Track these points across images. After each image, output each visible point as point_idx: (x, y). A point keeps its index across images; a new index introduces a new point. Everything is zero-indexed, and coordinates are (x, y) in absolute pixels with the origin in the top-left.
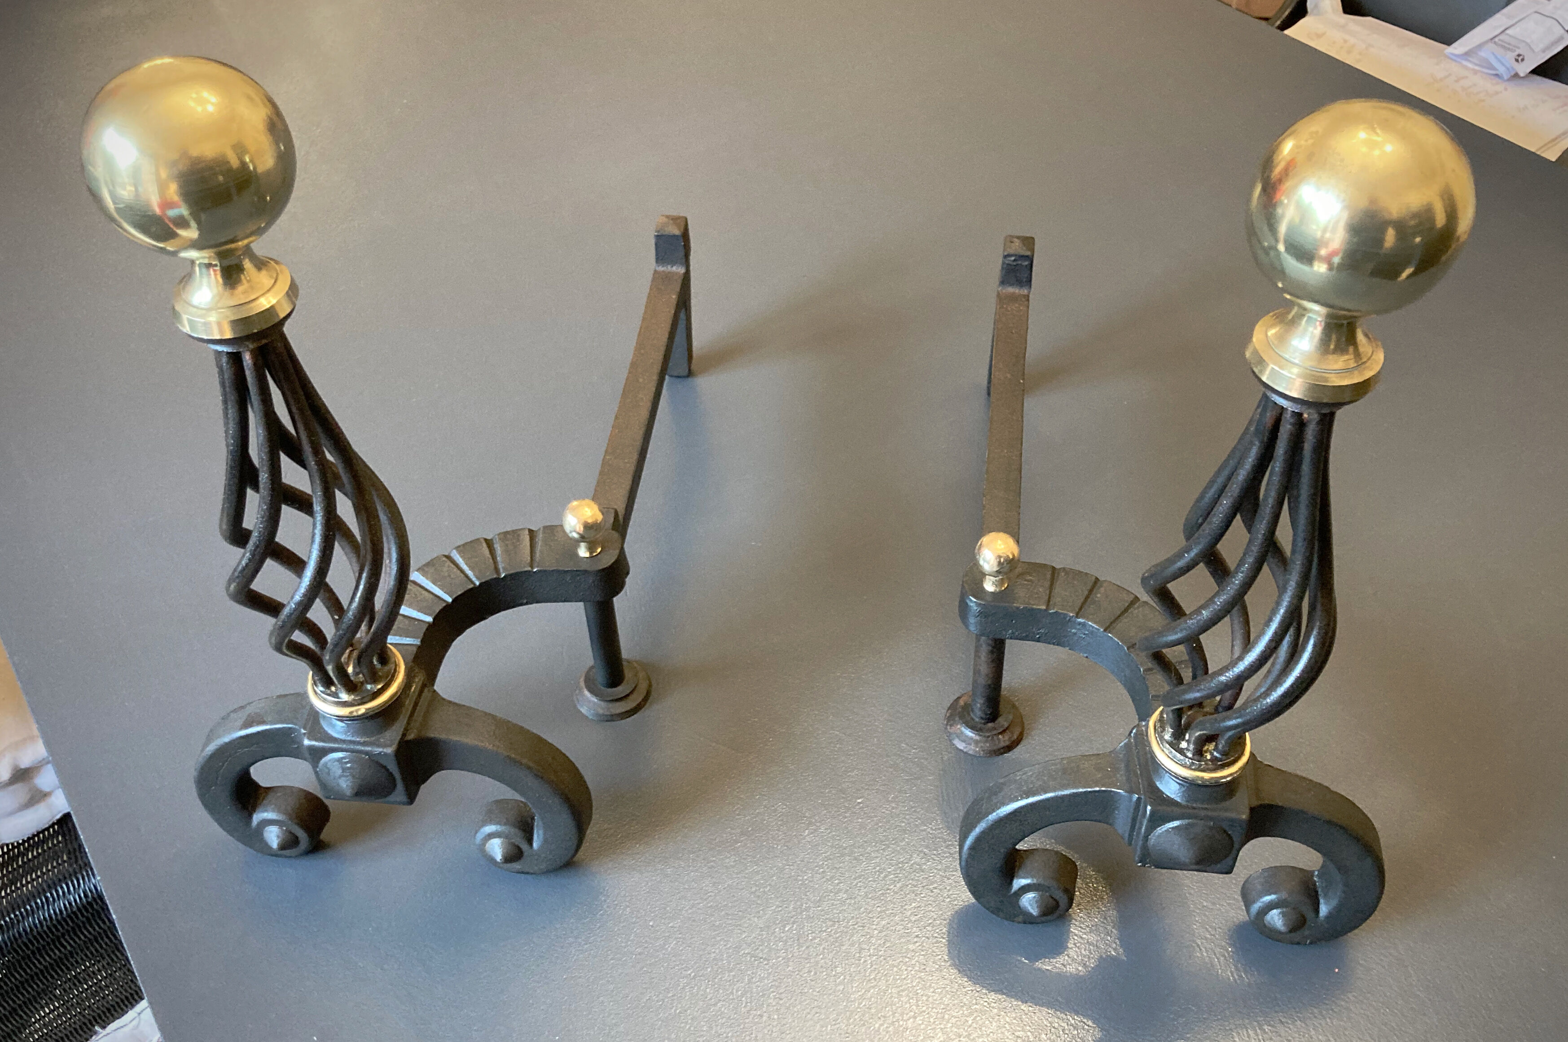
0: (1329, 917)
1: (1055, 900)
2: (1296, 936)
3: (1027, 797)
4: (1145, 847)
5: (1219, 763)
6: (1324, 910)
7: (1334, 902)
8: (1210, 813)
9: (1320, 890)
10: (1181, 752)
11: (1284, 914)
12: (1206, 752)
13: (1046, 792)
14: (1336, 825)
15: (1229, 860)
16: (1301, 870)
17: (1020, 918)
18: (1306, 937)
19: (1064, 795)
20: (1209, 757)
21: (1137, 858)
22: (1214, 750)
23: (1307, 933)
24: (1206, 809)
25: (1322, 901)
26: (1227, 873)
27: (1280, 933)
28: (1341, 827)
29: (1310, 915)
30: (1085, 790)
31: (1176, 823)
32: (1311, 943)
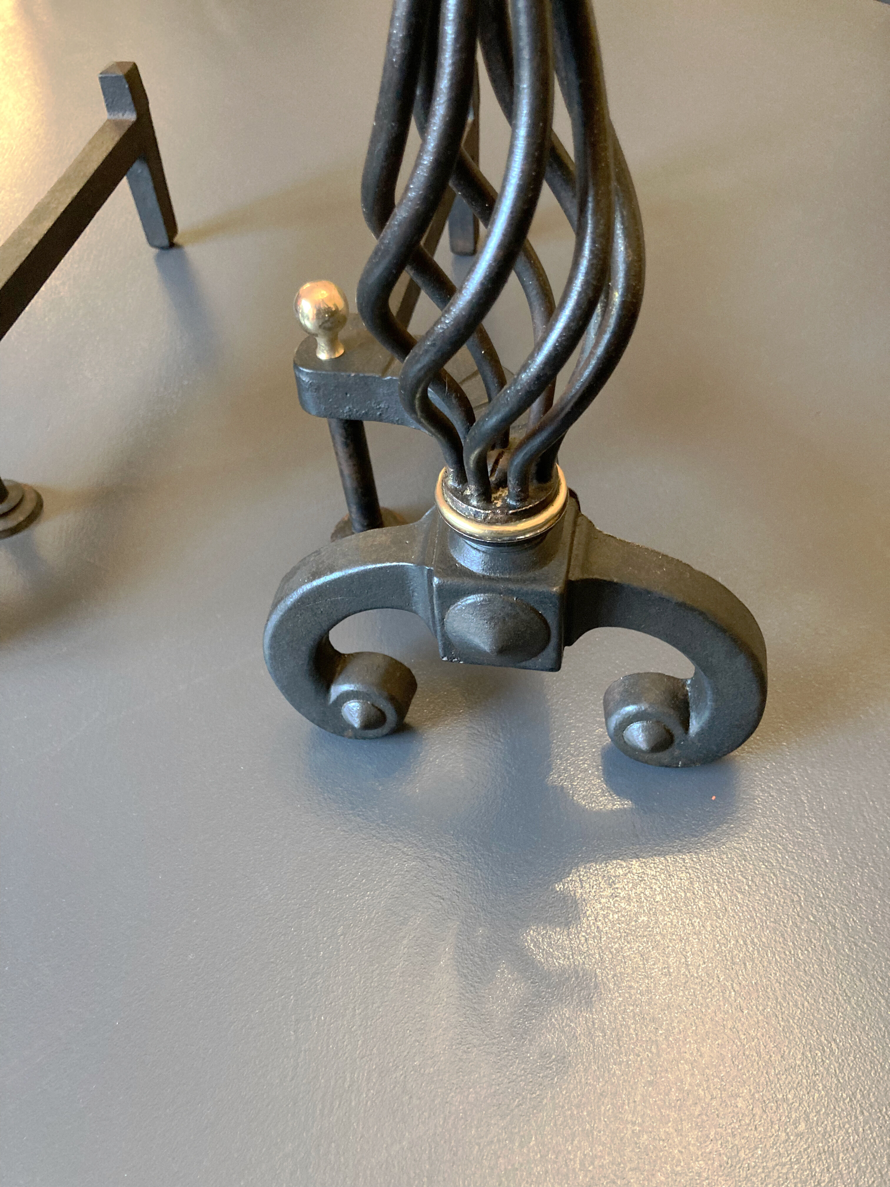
0: (701, 733)
1: (379, 710)
2: (665, 756)
3: (314, 579)
4: (444, 635)
5: (511, 512)
6: (695, 726)
7: (706, 714)
8: (511, 586)
9: (691, 701)
10: (465, 500)
11: (645, 729)
12: (496, 499)
13: (332, 572)
14: (692, 609)
15: (550, 652)
16: (669, 677)
17: (350, 732)
18: (678, 758)
19: (351, 574)
20: (499, 504)
21: (441, 651)
22: (507, 496)
23: (677, 753)
24: (508, 580)
25: (693, 714)
26: (552, 670)
27: (641, 751)
28: (701, 613)
29: (677, 731)
30: (374, 566)
31: (471, 599)
32: (682, 767)
